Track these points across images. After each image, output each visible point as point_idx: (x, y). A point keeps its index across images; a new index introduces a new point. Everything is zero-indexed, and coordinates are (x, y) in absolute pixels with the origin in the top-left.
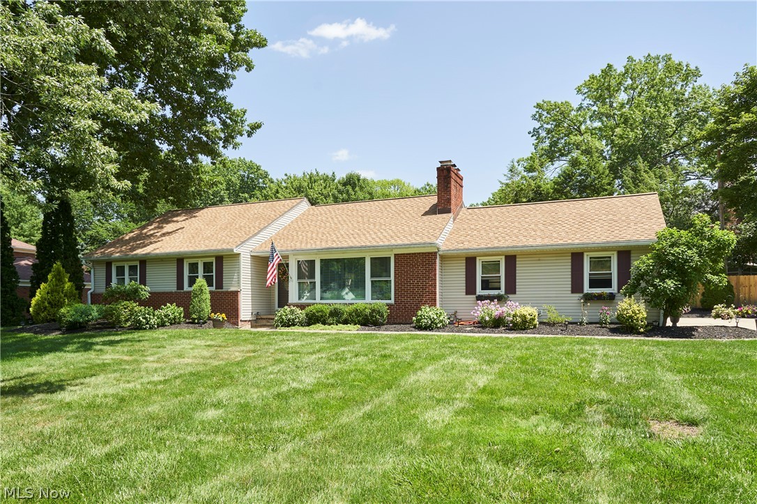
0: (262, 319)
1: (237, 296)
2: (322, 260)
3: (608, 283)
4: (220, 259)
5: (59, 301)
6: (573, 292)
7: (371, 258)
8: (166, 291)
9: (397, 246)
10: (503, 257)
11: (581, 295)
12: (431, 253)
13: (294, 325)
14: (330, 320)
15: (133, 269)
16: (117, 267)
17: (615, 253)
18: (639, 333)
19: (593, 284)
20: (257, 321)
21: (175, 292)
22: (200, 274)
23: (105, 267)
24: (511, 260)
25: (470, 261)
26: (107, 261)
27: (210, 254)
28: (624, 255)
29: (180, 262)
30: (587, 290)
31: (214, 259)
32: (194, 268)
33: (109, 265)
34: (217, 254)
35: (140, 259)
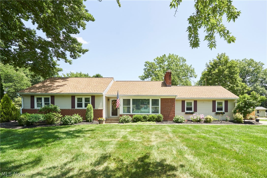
0: (108, 120)
1: (102, 111)
3: (221, 109)
4: (93, 97)
5: (9, 112)
6: (213, 112)
7: (152, 99)
8: (66, 109)
9: (164, 96)
10: (193, 101)
11: (215, 113)
12: (173, 99)
13: (129, 122)
14: (143, 120)
15: (46, 100)
16: (37, 98)
17: (224, 101)
18: (242, 123)
19: (218, 109)
20: (107, 120)
21: (71, 109)
22: (83, 102)
23: (30, 98)
24: (195, 102)
25: (183, 102)
26: (32, 95)
27: (90, 95)
28: (226, 102)
29: (73, 97)
30: (217, 111)
31: (91, 97)
32: (80, 100)
33: (32, 97)
34: (92, 95)
35: (52, 95)
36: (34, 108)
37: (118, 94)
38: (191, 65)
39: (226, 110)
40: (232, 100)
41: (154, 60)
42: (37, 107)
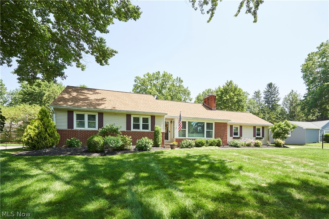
2: (188, 122)
3: (260, 135)
4: (153, 117)
7: (207, 123)
9: (217, 120)
10: (239, 126)
11: (255, 138)
12: (226, 123)
15: (91, 117)
16: (77, 114)
17: (261, 127)
19: (257, 135)
21: (126, 131)
22: (141, 123)
23: (67, 114)
24: (241, 127)
25: (231, 126)
26: (70, 110)
27: (149, 114)
28: (263, 128)
29: (128, 116)
30: (257, 137)
31: (150, 117)
32: (137, 120)
33: (70, 113)
34: (151, 115)
35: (99, 112)
36: (73, 129)
37: (180, 115)
38: (188, 87)
39: (263, 136)
40: (267, 126)
41: (144, 76)
42: (76, 127)
